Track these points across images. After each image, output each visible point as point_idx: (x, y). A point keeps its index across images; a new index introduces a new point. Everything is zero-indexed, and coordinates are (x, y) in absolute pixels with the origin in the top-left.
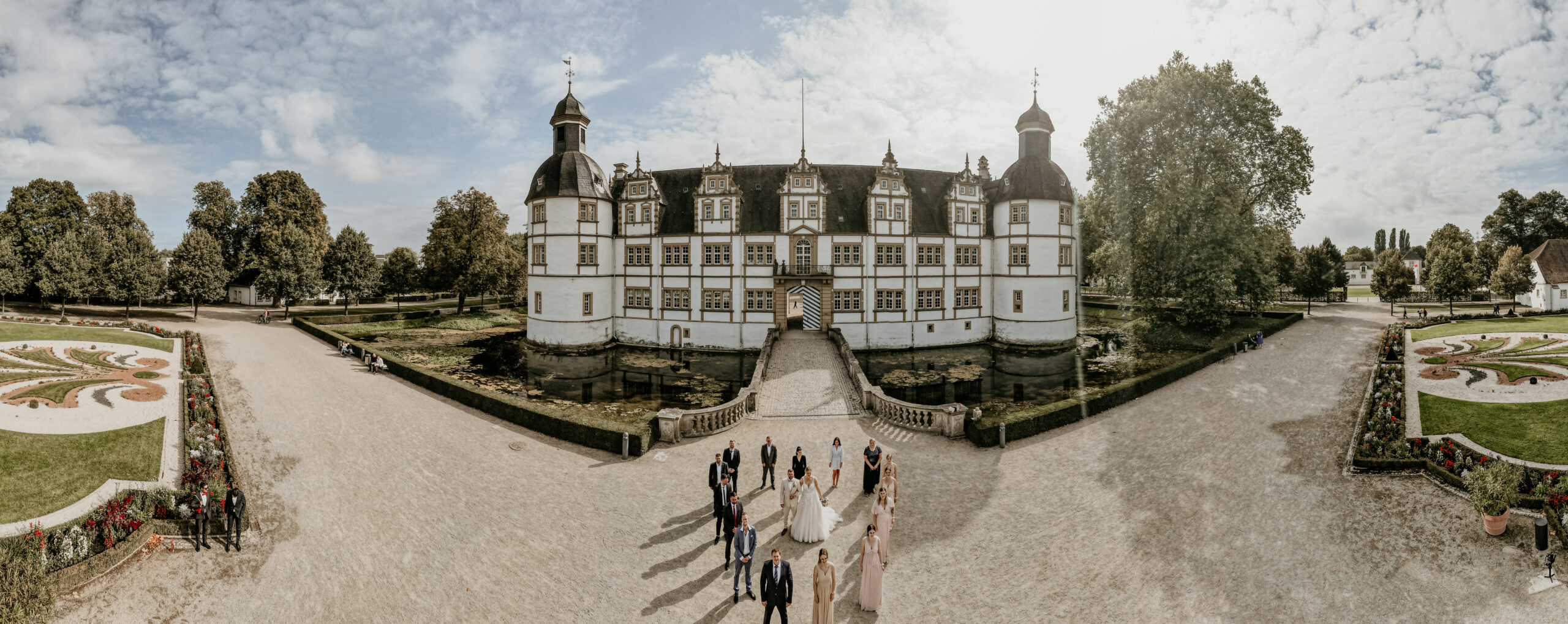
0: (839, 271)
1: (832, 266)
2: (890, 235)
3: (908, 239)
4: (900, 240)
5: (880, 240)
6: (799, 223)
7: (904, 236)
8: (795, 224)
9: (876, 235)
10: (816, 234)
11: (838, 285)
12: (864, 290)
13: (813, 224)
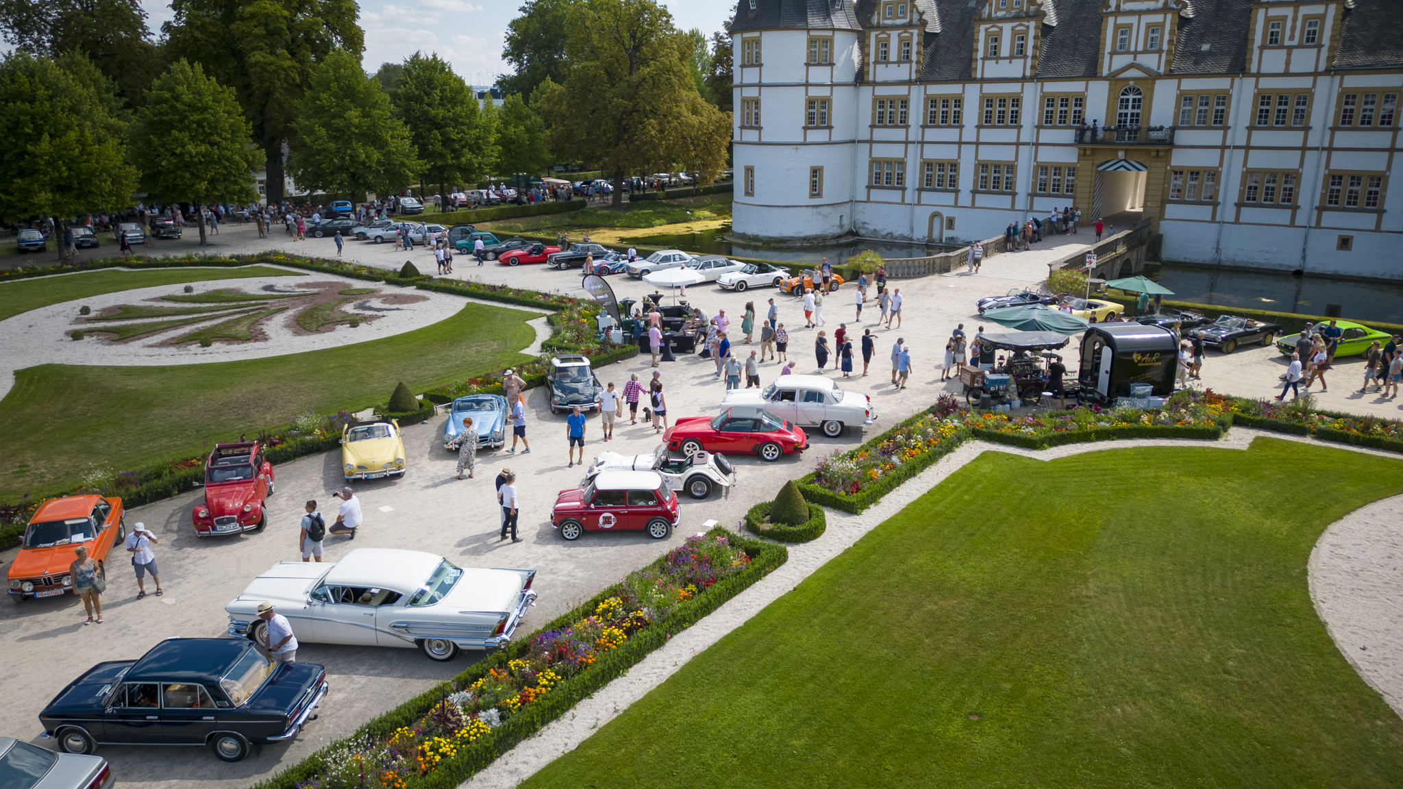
0: (1183, 137)
1: (1173, 129)
2: (1287, 74)
3: (1323, 81)
4: (1306, 83)
5: (1265, 83)
6: (1127, 59)
7: (1315, 74)
8: (1120, 61)
9: (1259, 75)
10: (1153, 77)
11: (1180, 159)
12: (1224, 170)
13: (1150, 61)
